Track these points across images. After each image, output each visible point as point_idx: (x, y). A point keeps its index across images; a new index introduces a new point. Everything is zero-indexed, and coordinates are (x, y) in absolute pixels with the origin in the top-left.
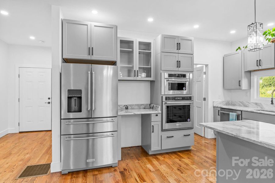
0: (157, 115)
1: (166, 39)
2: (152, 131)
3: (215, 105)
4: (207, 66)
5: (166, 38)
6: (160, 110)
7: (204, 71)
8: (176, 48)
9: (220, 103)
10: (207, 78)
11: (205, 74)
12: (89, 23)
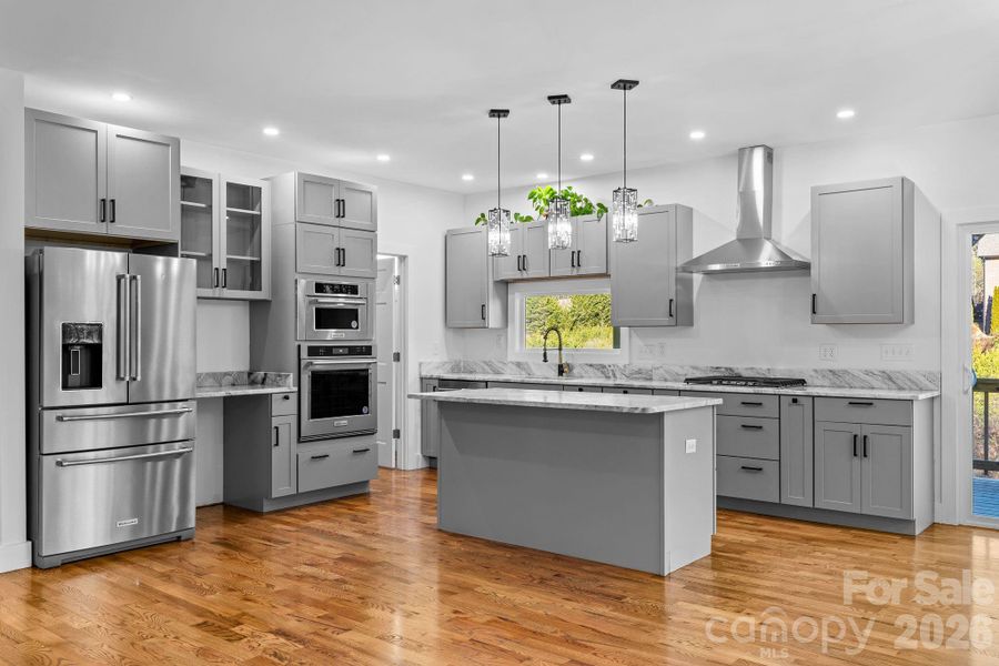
0: (287, 398)
1: (308, 186)
2: (274, 442)
3: (424, 374)
4: (403, 258)
5: (307, 181)
6: (291, 384)
7: (396, 274)
8: (334, 211)
9: (437, 368)
10: (404, 293)
11: (398, 282)
12: (100, 126)
